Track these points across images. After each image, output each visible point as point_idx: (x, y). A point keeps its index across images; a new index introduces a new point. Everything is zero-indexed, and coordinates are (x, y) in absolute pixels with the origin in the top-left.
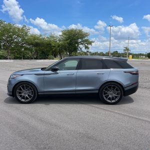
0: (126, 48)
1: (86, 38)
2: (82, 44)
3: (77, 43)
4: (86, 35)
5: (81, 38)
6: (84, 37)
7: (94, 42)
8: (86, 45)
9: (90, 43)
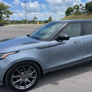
0: (35, 17)
1: (7, 10)
2: (5, 14)
3: (1, 13)
4: (7, 7)
5: (3, 10)
6: (6, 9)
7: (14, 13)
8: (8, 15)
9: (11, 13)
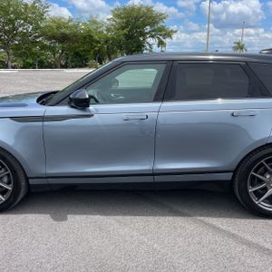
0: (238, 43)
1: (161, 24)
2: (153, 37)
4: (161, 17)
5: (150, 24)
6: (157, 23)
8: (161, 37)
9: (169, 34)
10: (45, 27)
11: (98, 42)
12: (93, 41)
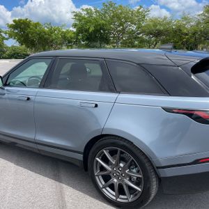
10: (145, 26)
11: (187, 34)
12: (182, 34)
